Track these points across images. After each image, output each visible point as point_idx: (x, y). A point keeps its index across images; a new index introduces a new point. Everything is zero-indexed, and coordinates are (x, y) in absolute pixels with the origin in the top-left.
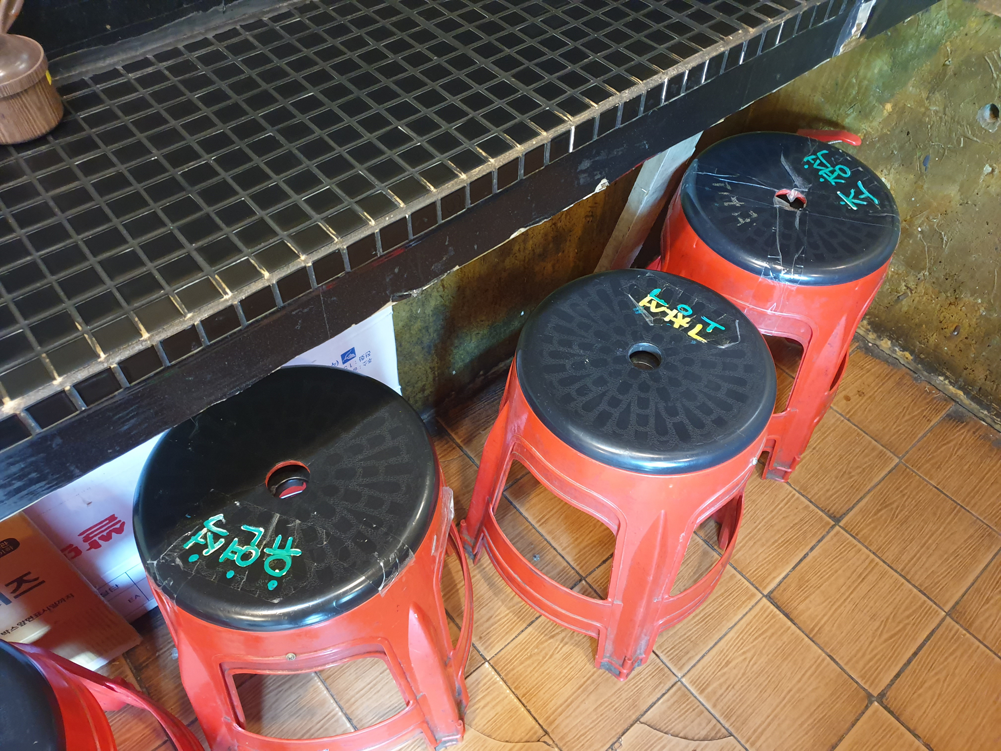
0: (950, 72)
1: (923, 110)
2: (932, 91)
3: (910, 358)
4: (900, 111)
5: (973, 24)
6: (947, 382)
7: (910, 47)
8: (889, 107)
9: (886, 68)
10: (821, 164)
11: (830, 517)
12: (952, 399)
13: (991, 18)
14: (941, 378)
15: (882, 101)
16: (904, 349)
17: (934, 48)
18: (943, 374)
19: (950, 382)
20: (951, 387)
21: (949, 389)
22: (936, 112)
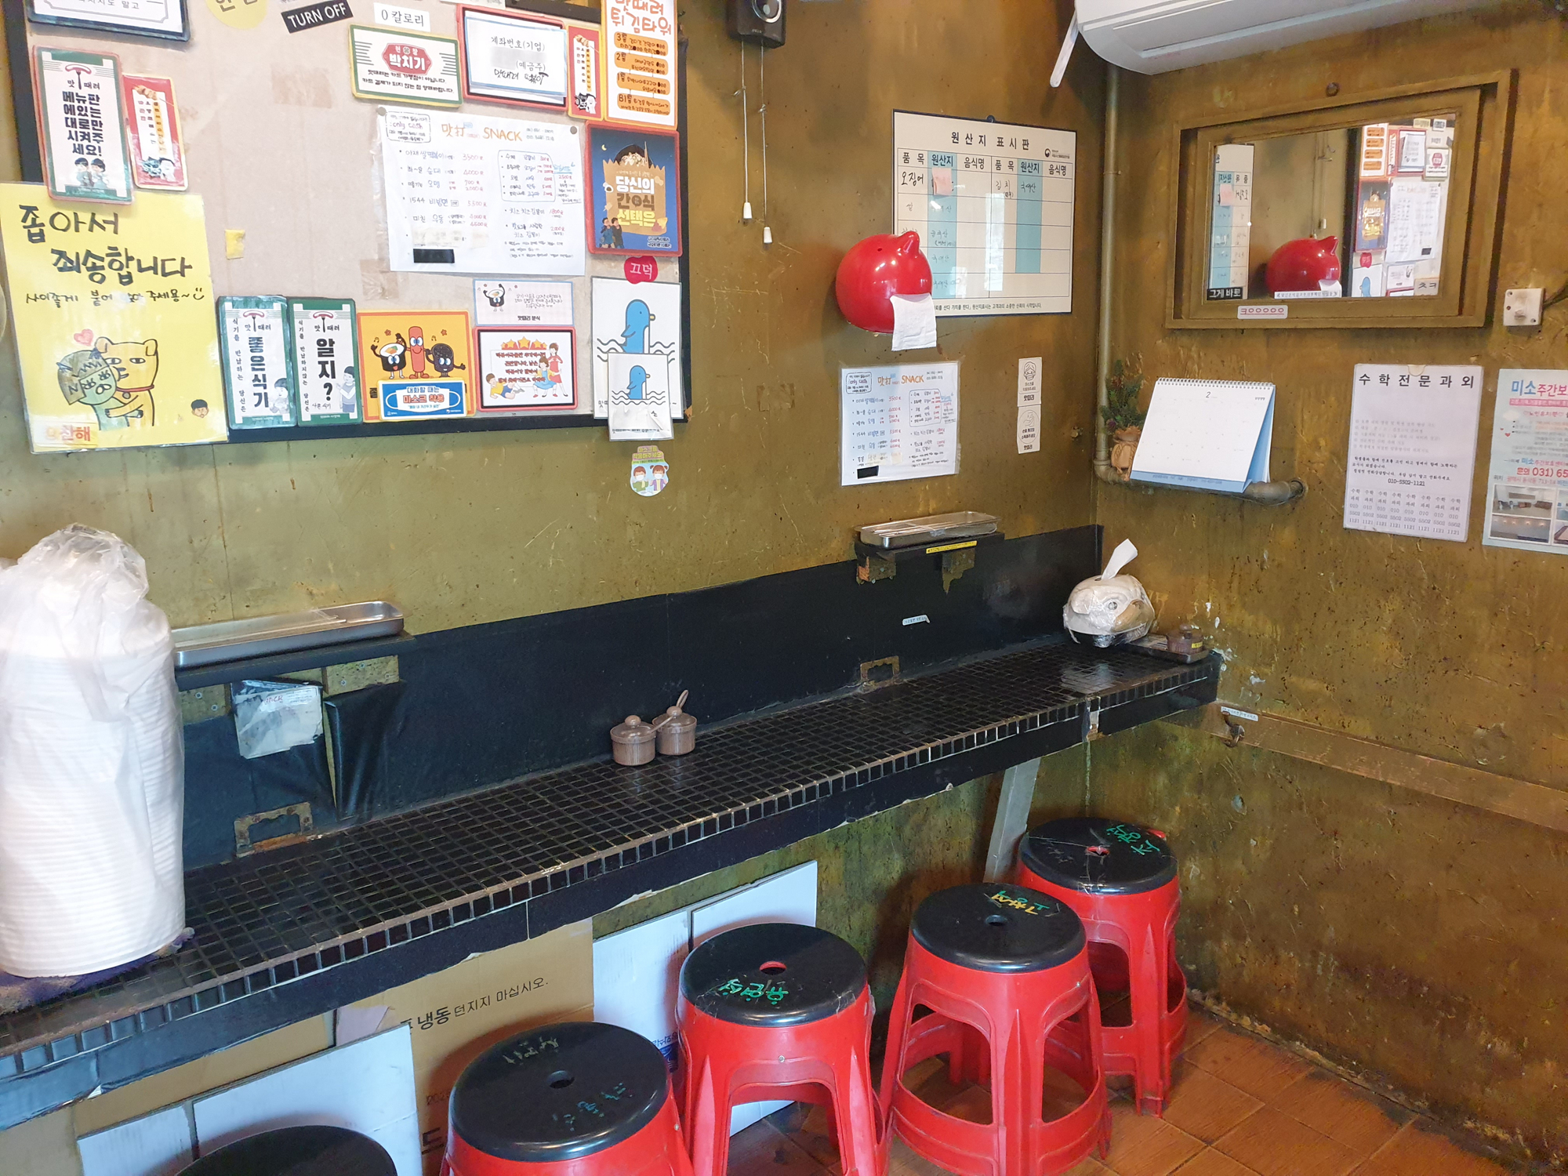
0: (1205, 779)
1: (1198, 807)
2: (1199, 793)
3: (1269, 1029)
4: (1185, 810)
5: (1206, 744)
6: (1303, 1046)
7: (1176, 764)
8: (1178, 809)
9: (1166, 781)
10: (1120, 832)
11: (1203, 1141)
12: (1312, 1062)
13: (1214, 739)
14: (1298, 1043)
15: (1173, 807)
16: (1262, 1021)
17: (1190, 763)
18: (1297, 1039)
19: (1305, 1045)
20: (1308, 1050)
21: (1307, 1053)
22: (1208, 807)
